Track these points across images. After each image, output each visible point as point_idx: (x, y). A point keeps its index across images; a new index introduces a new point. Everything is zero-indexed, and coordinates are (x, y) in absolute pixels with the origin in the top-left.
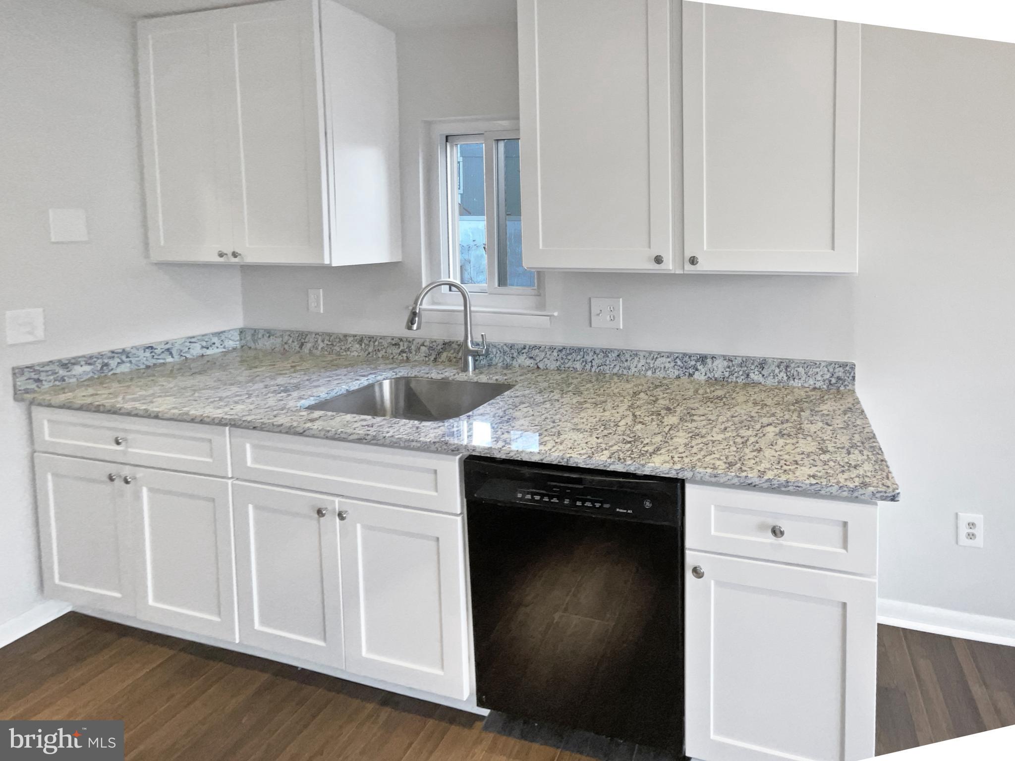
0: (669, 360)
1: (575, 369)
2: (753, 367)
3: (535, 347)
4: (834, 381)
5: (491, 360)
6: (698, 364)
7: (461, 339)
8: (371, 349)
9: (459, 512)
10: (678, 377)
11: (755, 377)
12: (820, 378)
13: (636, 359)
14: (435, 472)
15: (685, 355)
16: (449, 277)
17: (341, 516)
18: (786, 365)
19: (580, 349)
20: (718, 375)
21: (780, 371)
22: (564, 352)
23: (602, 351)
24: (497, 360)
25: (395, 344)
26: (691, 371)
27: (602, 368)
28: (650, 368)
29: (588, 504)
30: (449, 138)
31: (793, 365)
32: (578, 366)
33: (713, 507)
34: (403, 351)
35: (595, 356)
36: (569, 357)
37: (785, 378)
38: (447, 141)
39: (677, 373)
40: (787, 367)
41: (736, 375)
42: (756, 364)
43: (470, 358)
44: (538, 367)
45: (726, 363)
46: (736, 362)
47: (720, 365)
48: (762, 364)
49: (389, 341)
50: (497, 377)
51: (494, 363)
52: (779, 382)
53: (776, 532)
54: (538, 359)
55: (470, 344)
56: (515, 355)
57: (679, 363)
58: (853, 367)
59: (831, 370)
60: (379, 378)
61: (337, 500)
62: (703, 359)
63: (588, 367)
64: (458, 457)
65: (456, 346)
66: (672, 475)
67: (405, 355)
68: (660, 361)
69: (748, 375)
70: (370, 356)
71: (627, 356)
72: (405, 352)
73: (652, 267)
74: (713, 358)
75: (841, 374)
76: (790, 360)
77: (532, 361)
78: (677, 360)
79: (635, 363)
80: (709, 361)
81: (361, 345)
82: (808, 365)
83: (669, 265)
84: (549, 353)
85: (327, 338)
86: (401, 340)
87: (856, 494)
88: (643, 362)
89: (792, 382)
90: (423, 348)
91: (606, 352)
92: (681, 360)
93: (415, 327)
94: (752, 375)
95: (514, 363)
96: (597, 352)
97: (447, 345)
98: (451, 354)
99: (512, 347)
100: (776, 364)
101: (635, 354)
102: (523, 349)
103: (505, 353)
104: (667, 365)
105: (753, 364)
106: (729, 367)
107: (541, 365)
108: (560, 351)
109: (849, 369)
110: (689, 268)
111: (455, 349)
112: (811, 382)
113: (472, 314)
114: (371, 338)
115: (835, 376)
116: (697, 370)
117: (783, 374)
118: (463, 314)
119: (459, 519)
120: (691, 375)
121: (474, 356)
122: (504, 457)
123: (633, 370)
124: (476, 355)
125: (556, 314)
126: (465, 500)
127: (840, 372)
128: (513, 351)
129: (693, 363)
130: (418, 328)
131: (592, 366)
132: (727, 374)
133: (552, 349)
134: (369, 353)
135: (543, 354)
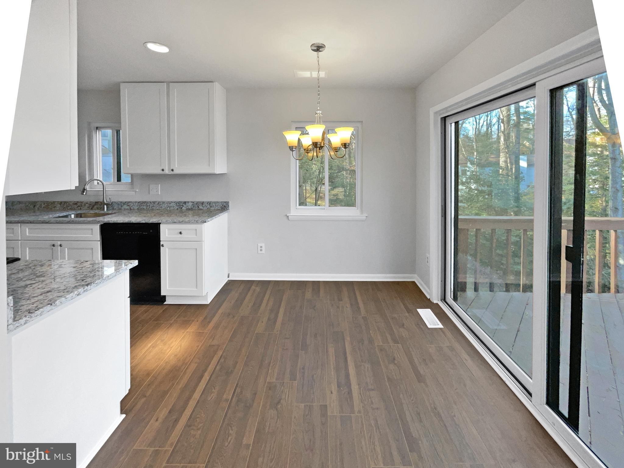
0: (175, 203)
1: (144, 209)
2: (200, 204)
3: (130, 202)
4: (223, 207)
5: (114, 207)
6: (184, 204)
7: (101, 200)
8: (65, 206)
9: (99, 240)
10: (177, 209)
11: (201, 207)
12: (219, 207)
13: (164, 204)
14: (92, 229)
15: (179, 202)
16: (98, 178)
17: (61, 246)
18: (209, 203)
19: (145, 202)
20: (190, 207)
21: (208, 205)
22: (140, 203)
23: (153, 202)
24: (116, 207)
25: (75, 204)
26: (181, 207)
27: (153, 208)
28: (168, 207)
29: (136, 233)
30: (98, 128)
31: (211, 203)
32: (145, 207)
33: (167, 230)
34: (79, 206)
35: (151, 204)
36: (142, 205)
37: (209, 207)
38: (97, 129)
39: (177, 208)
40: (210, 203)
41: (195, 207)
42: (201, 203)
43: (105, 206)
44: (131, 209)
45: (192, 204)
46: (195, 203)
47: (190, 204)
48: (203, 203)
49: (73, 203)
50: (115, 211)
51: (115, 208)
52: (208, 208)
53: (181, 233)
54: (131, 206)
55: (105, 201)
56: (122, 205)
57: (178, 204)
58: (228, 202)
59: (222, 204)
60: (70, 213)
61: (59, 242)
62: (185, 203)
63: (148, 208)
64: (99, 224)
65: (99, 203)
66: (157, 222)
67: (79, 208)
68: (171, 205)
69: (199, 207)
70: (65, 208)
71: (161, 203)
72: (80, 207)
73: (162, 172)
74: (188, 202)
75: (225, 205)
76: (210, 202)
77: (128, 207)
78: (177, 203)
79: (164, 205)
80: (187, 203)
81: (61, 205)
82: (215, 203)
83: (167, 171)
84: (134, 204)
85: (46, 203)
86: (78, 202)
87: (197, 222)
88: (166, 205)
89: (211, 208)
90: (87, 205)
91: (154, 202)
92: (178, 203)
93: (85, 194)
94: (200, 207)
95: (122, 208)
96: (151, 202)
97: (97, 203)
98: (98, 206)
99: (121, 202)
100: (207, 203)
101: (164, 203)
102: (125, 203)
103: (119, 204)
104: (174, 205)
105: (200, 203)
106: (193, 205)
107: (132, 208)
108: (139, 203)
109: (227, 203)
110: (172, 172)
111: (100, 204)
112: (217, 208)
113: (106, 192)
114: (65, 202)
115: (224, 205)
116: (183, 206)
117: (209, 206)
118: (102, 192)
119: (99, 242)
120: (181, 208)
121: (106, 205)
122: (113, 222)
123: (163, 208)
124: (107, 205)
125: (137, 190)
126: (101, 236)
127: (225, 204)
128: (122, 204)
129: (182, 204)
130: (86, 194)
131: (149, 207)
132: (192, 207)
133: (136, 202)
134: (64, 208)
135: (133, 204)
